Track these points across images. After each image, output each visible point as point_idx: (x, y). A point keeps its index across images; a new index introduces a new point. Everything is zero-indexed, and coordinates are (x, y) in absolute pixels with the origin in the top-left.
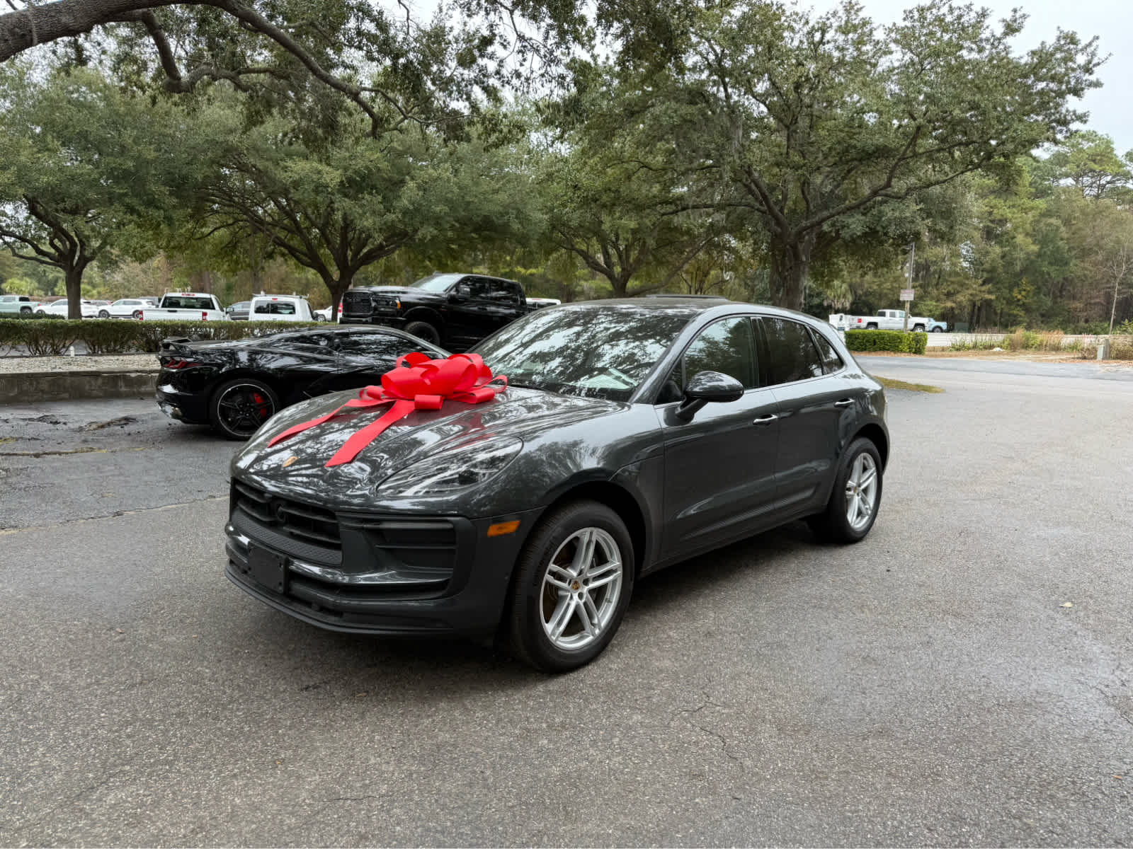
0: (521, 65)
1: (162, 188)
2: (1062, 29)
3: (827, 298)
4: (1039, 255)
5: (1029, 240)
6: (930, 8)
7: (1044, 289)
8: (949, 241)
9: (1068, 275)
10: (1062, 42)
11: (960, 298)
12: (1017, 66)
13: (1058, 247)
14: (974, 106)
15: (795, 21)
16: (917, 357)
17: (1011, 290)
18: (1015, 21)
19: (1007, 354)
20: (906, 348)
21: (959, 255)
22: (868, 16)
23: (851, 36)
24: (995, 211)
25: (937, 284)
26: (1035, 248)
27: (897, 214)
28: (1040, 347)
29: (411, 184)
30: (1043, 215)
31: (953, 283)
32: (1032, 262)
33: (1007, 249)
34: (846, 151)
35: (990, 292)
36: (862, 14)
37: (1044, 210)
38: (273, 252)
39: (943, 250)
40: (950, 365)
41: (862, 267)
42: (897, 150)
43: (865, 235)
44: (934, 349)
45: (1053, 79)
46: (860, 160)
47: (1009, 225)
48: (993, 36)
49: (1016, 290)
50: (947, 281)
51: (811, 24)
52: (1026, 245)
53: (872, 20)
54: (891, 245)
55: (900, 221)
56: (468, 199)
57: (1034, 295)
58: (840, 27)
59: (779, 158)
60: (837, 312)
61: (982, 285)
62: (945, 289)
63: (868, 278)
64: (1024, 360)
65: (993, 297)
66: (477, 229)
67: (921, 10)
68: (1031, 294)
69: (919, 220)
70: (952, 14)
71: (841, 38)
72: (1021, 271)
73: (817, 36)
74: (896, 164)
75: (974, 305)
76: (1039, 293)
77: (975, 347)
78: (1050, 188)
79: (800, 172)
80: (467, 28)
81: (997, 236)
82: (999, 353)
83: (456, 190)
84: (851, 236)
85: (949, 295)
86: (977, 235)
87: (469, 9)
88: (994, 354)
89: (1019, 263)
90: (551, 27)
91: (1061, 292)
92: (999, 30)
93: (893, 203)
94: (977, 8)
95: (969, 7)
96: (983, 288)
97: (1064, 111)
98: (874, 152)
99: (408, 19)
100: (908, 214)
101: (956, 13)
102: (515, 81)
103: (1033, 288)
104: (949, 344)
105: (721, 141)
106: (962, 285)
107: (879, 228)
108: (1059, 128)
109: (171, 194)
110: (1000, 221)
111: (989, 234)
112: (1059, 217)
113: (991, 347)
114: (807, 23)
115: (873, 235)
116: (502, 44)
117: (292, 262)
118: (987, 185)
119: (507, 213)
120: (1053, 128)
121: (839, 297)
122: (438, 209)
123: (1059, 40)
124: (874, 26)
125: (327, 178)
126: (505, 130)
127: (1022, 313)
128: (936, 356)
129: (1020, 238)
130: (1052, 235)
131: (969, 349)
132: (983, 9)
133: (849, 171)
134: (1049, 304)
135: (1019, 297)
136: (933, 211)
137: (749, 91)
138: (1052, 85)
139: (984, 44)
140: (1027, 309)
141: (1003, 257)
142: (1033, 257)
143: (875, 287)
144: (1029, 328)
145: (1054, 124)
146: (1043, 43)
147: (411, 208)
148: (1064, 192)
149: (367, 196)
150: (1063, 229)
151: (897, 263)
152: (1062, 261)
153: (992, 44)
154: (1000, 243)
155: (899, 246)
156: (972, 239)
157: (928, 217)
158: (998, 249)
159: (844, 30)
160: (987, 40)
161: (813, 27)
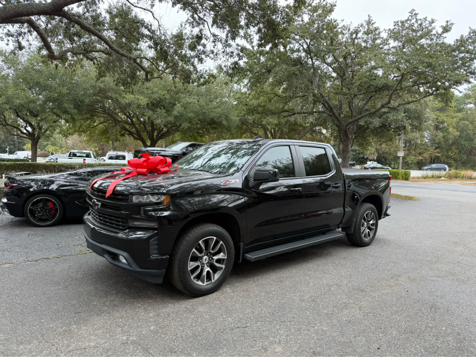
0: (214, 47)
1: (70, 105)
2: (471, 28)
3: (366, 154)
4: (460, 137)
5: (455, 130)
6: (407, 21)
7: (463, 152)
8: (419, 130)
9: (473, 145)
10: (472, 35)
11: (425, 155)
12: (449, 46)
13: (468, 134)
14: (429, 65)
15: (344, 29)
16: (406, 182)
17: (448, 152)
18: (448, 26)
19: (448, 180)
20: (401, 178)
21: (424, 137)
22: (378, 26)
23: (369, 36)
24: (439, 118)
25: (415, 149)
26: (458, 134)
27: (395, 117)
28: (463, 178)
29: (178, 105)
30: (460, 120)
31: (422, 148)
32: (457, 140)
33: (446, 134)
34: (369, 87)
35: (438, 153)
36: (374, 26)
37: (461, 118)
38: (124, 133)
39: (417, 134)
40: (421, 186)
41: (380, 141)
42: (393, 87)
43: (380, 127)
44: (414, 178)
45: (467, 52)
46: (376, 92)
47: (445, 124)
48: (437, 33)
49: (450, 152)
50: (419, 148)
51: (351, 30)
52: (454, 133)
53: (380, 28)
54: (393, 132)
55: (397, 121)
56: (204, 111)
57: (458, 154)
58: (364, 32)
59: (337, 91)
60: (370, 161)
61: (435, 150)
62: (418, 151)
63: (384, 145)
64: (456, 183)
65: (440, 155)
66: (209, 124)
67: (402, 22)
68: (457, 154)
69: (405, 120)
70: (417, 23)
71: (365, 37)
72: (452, 144)
73: (354, 36)
74: (392, 93)
75: (432, 159)
76: (461, 153)
77: (433, 177)
78: (464, 108)
79: (346, 96)
80: (193, 33)
81: (440, 129)
82: (443, 180)
83: (198, 107)
84: (374, 127)
85: (420, 154)
86: (432, 128)
87: (193, 25)
88: (442, 180)
89: (451, 140)
90: (229, 31)
91: (470, 153)
92: (440, 31)
93: (393, 113)
94: (429, 19)
95: (425, 19)
96: (435, 151)
97: (473, 68)
98: (382, 88)
99: (159, 25)
100: (400, 118)
101: (419, 22)
102: (211, 55)
103: (457, 151)
104: (421, 176)
105: (308, 83)
106: (426, 149)
107: (387, 124)
108: (471, 76)
109: (74, 108)
110: (442, 122)
111: (437, 128)
112: (468, 120)
113: (440, 177)
114: (349, 30)
115: (384, 127)
116: (205, 38)
117: (132, 138)
118: (435, 107)
119: (221, 117)
120: (468, 76)
121: (371, 154)
122: (190, 115)
123: (470, 34)
124: (381, 30)
125: (141, 102)
126: (207, 77)
127: (453, 162)
128: (415, 181)
129: (451, 129)
130: (465, 128)
131: (430, 178)
132: (432, 19)
133: (371, 98)
134: (465, 158)
135: (452, 155)
136: (412, 117)
137: (324, 61)
138: (467, 55)
139: (433, 37)
140: (455, 160)
141: (444, 138)
142: (457, 138)
143: (387, 150)
144: (456, 168)
145: (468, 74)
146: (462, 36)
147: (178, 114)
148: (470, 110)
149: (159, 110)
150: (470, 126)
151: (396, 139)
152: (470, 139)
153: (437, 37)
154: (443, 132)
155: (397, 132)
156: (429, 130)
157: (409, 119)
158: (441, 134)
159: (367, 33)
160: (435, 35)
161: (352, 31)
